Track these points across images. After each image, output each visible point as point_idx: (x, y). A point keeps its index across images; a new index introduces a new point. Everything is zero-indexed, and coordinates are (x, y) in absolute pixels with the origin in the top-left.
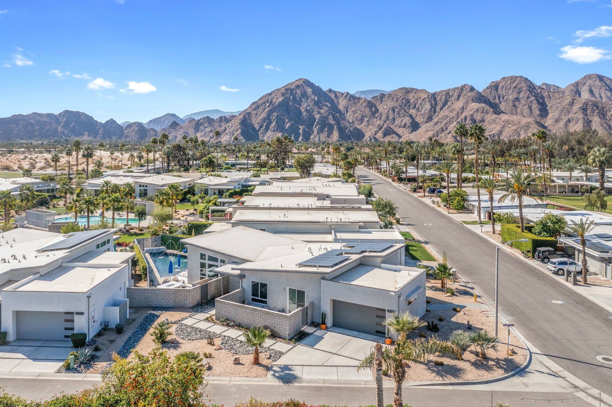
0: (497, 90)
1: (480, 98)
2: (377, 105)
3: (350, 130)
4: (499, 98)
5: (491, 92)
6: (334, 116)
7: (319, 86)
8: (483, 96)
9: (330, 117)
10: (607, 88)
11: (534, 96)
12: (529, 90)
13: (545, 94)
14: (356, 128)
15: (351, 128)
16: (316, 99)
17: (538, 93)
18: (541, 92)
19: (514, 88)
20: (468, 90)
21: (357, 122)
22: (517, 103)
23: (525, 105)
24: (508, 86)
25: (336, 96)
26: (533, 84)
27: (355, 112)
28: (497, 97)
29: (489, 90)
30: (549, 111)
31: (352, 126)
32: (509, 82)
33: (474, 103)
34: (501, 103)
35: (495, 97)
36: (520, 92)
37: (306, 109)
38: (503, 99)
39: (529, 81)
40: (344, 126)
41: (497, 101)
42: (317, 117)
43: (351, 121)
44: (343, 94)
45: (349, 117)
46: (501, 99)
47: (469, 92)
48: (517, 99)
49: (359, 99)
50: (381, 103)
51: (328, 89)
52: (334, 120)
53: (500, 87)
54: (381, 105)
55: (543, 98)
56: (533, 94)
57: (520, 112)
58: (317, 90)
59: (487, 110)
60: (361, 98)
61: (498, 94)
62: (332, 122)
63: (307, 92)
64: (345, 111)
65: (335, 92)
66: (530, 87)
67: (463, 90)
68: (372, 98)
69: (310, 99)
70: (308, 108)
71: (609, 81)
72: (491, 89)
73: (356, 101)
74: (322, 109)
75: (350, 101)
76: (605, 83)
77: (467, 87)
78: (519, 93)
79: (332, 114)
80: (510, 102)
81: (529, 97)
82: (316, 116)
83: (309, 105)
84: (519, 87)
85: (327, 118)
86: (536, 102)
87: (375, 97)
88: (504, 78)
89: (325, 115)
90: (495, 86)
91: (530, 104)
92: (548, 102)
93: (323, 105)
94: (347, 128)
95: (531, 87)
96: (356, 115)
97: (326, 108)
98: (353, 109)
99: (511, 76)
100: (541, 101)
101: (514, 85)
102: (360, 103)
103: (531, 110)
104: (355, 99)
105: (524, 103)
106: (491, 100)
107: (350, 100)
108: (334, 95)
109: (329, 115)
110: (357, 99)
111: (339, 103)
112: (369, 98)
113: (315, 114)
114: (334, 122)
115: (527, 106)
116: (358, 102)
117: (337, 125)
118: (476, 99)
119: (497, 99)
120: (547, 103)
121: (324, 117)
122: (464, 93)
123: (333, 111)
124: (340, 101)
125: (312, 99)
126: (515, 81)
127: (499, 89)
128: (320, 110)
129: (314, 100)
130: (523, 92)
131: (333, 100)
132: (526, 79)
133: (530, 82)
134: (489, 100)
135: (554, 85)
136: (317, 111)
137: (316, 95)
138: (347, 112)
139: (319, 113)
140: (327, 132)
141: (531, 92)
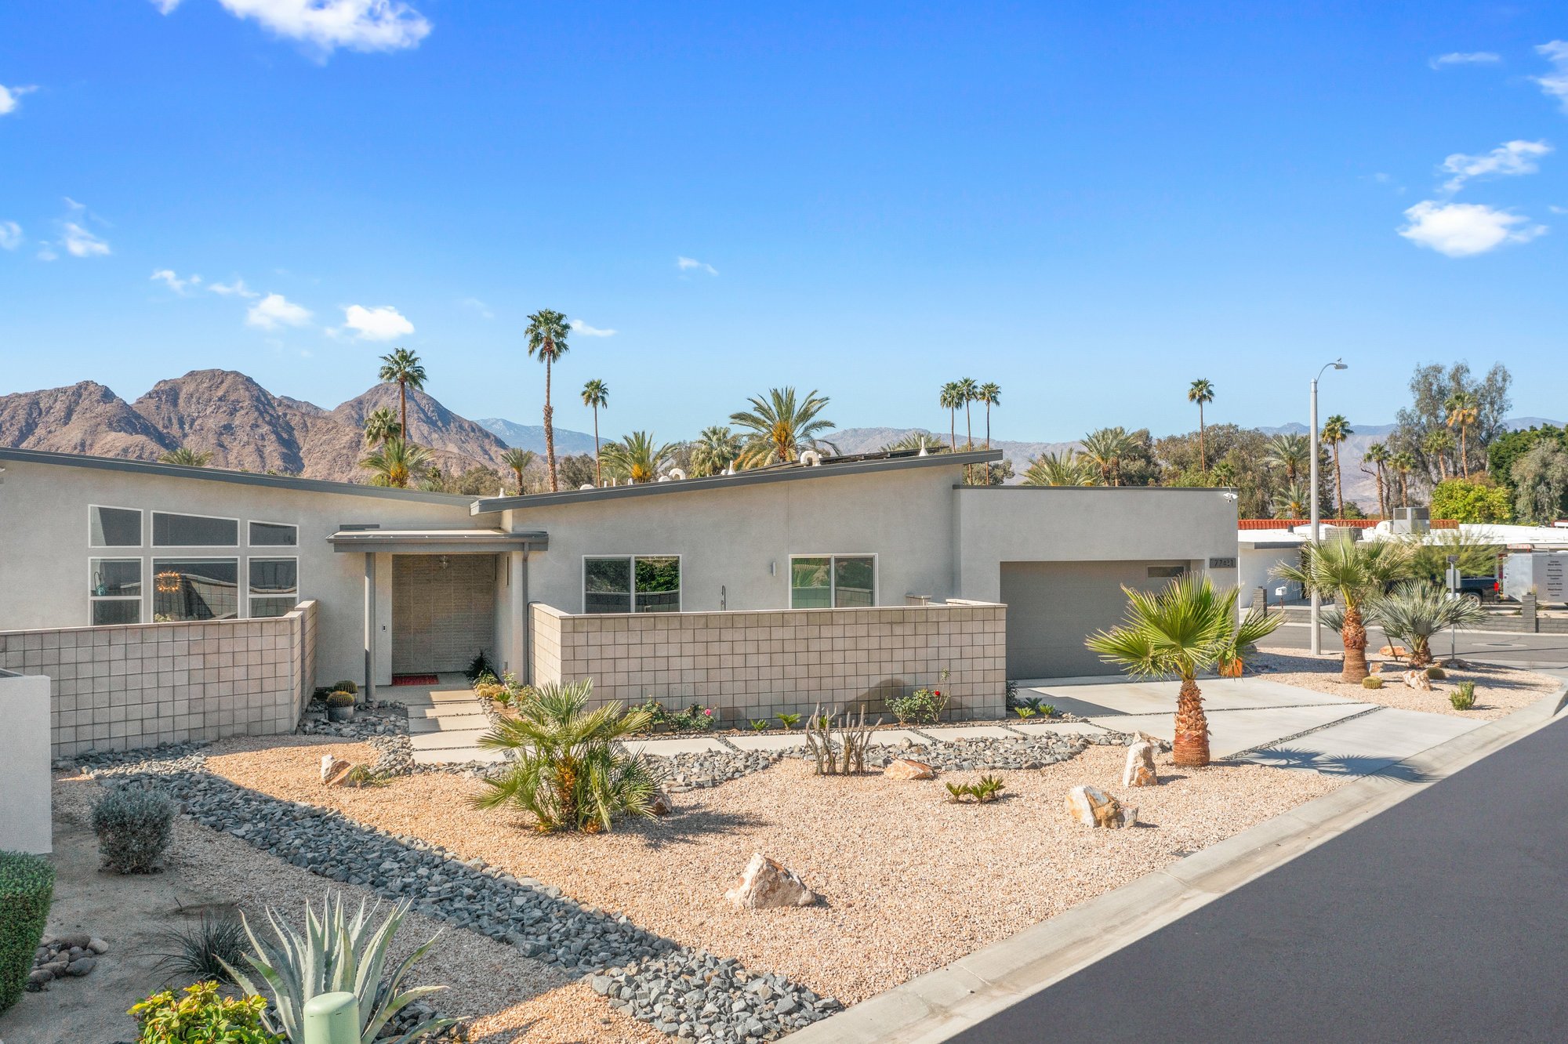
0: (175, 403)
1: (130, 420)
4: (181, 423)
5: (158, 408)
8: (138, 417)
10: (422, 416)
11: (269, 423)
12: (257, 409)
13: (295, 421)
17: (279, 417)
18: (285, 415)
19: (220, 399)
20: (95, 397)
22: (226, 439)
23: (248, 443)
24: (203, 393)
26: (264, 393)
28: (175, 421)
29: (153, 403)
30: (306, 462)
32: (205, 385)
33: (113, 434)
34: (185, 436)
35: (170, 420)
36: (236, 410)
38: (191, 427)
39: (257, 385)
41: (175, 430)
46: (187, 427)
47: (98, 402)
48: (228, 428)
53: (183, 396)
55: (290, 429)
56: (267, 419)
57: (235, 462)
59: (152, 453)
61: (177, 412)
66: (258, 399)
67: (80, 396)
71: (424, 401)
72: (160, 399)
76: (418, 405)
77: (91, 388)
78: (232, 413)
80: (210, 436)
81: (257, 426)
84: (232, 398)
86: (273, 437)
88: (192, 374)
90: (168, 393)
91: (260, 443)
92: (302, 439)
95: (262, 401)
99: (213, 371)
100: (285, 436)
101: (220, 393)
103: (261, 457)
105: (245, 439)
106: (160, 428)
115: (252, 448)
118: (119, 421)
119: (176, 426)
120: (301, 442)
122: (85, 403)
126: (222, 382)
127: (181, 402)
130: (243, 412)
132: (249, 380)
133: (260, 389)
134: (156, 429)
135: (308, 404)
141: (261, 414)
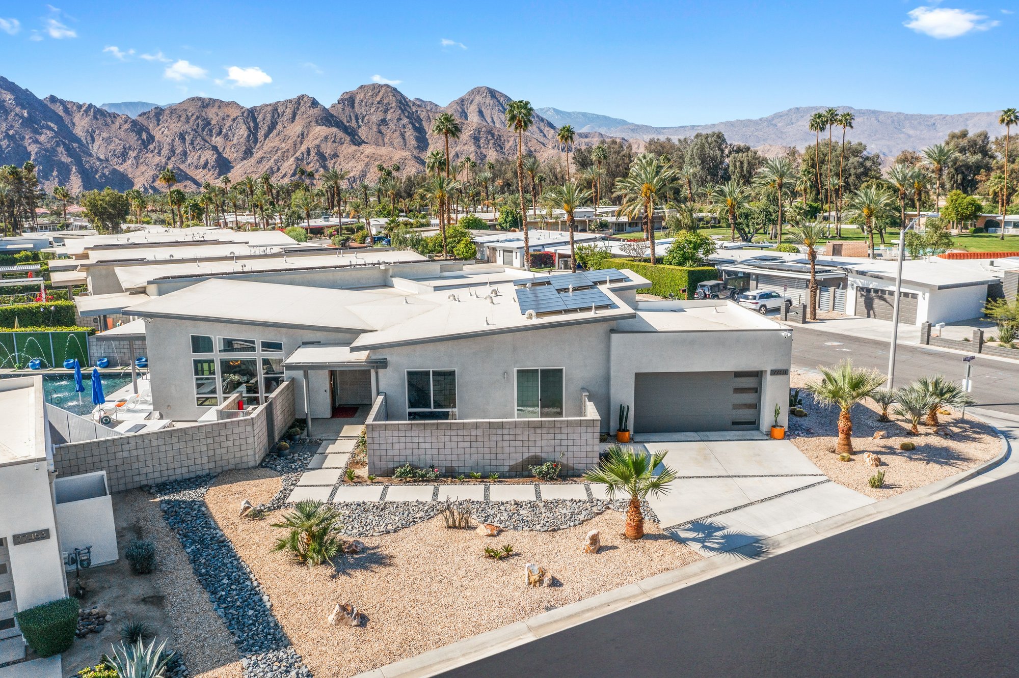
0: (353, 107)
1: (328, 118)
2: (151, 127)
3: (104, 175)
4: (357, 119)
5: (343, 109)
6: (68, 149)
7: (27, 90)
8: (332, 116)
9: (61, 149)
10: (501, 108)
11: (408, 117)
12: (400, 108)
13: (423, 115)
14: (115, 169)
15: (106, 170)
16: (26, 115)
17: (413, 112)
18: (417, 111)
19: (378, 103)
20: (308, 104)
21: (116, 159)
22: (383, 128)
23: (396, 130)
24: (369, 99)
25: (66, 110)
26: (404, 98)
27: (108, 141)
28: (353, 118)
29: (340, 107)
30: (430, 141)
31: (106, 167)
32: (369, 94)
33: (319, 127)
34: (359, 127)
35: (350, 117)
36: (388, 110)
37: (7, 134)
38: (362, 121)
39: (400, 93)
40: (92, 168)
41: (354, 124)
42: (33, 149)
43: (102, 157)
44: (80, 107)
45: (98, 149)
46: (360, 121)
47: (310, 107)
48: (384, 121)
49: (115, 116)
50: (158, 125)
51: (48, 95)
52: (69, 155)
53: (357, 101)
54: (157, 129)
55: (420, 120)
56: (406, 114)
57: (389, 142)
58: (24, 98)
59: (341, 139)
60: (119, 115)
61: (354, 112)
62: (66, 159)
63: (4, 101)
64: (89, 139)
65: (62, 102)
66: (400, 102)
67: (300, 104)
68: (140, 115)
69: (13, 113)
70: (11, 132)
71: (502, 99)
72: (344, 104)
73: (109, 120)
74: (41, 134)
75: (97, 119)
76: (498, 101)
77: (305, 99)
78: (386, 111)
79: (64, 144)
80: (374, 126)
81: (401, 119)
82: (29, 149)
83: (12, 127)
84: (385, 102)
85: (53, 151)
86: (410, 126)
87: (144, 114)
88: (362, 87)
89: (49, 146)
90: (349, 100)
91: (402, 130)
92: (427, 127)
93: (43, 127)
94: (97, 171)
95: (403, 103)
96: (111, 147)
97: (50, 134)
98: (105, 135)
99: (373, 85)
100: (417, 125)
101: (378, 99)
102: (117, 124)
103: (404, 139)
104: (105, 116)
105: (394, 128)
106: (345, 122)
107: (95, 118)
108: (61, 108)
109: (58, 145)
110: (110, 116)
111: (74, 124)
112: (134, 116)
113: (27, 144)
114: (69, 160)
115: (398, 133)
116: (113, 122)
117: (76, 165)
118: (322, 119)
119: (354, 121)
120: (426, 128)
121: (47, 150)
122: (302, 109)
123: (65, 139)
124: (76, 120)
125: (16, 115)
126: (379, 92)
127: (356, 105)
128: (37, 136)
129: (22, 117)
130: (392, 111)
131: (61, 117)
132: (395, 89)
133: (401, 95)
134: (342, 123)
135: (431, 103)
136: (31, 138)
137: (23, 107)
138: (93, 140)
139: (36, 142)
140: (57, 179)
141: (403, 111)
